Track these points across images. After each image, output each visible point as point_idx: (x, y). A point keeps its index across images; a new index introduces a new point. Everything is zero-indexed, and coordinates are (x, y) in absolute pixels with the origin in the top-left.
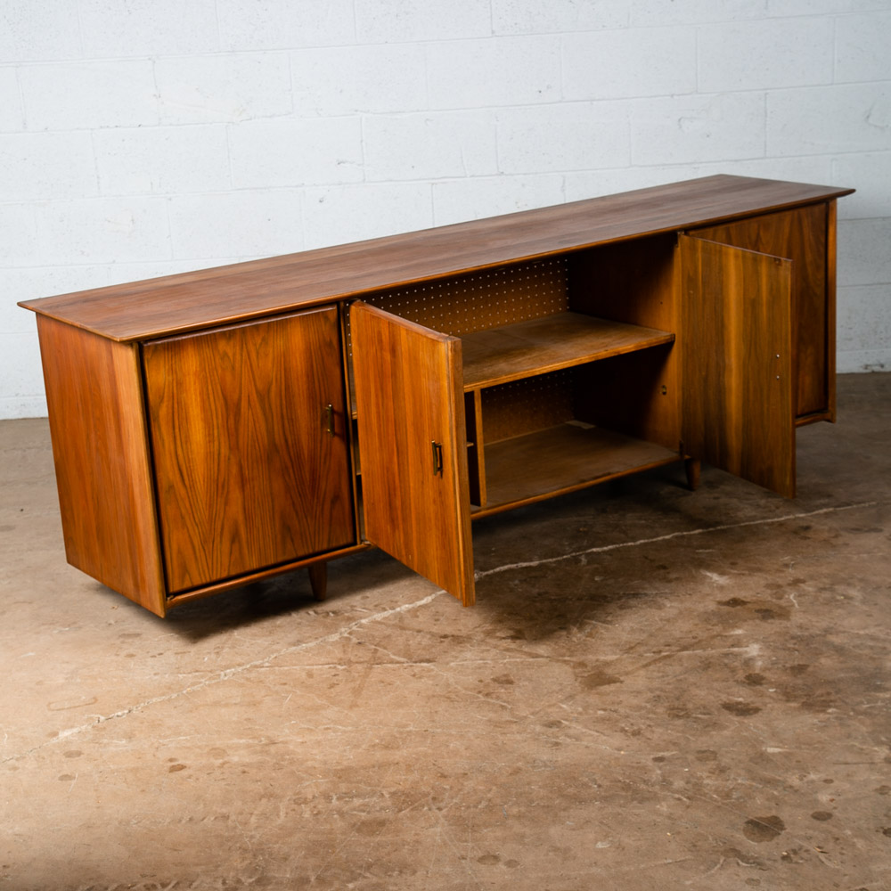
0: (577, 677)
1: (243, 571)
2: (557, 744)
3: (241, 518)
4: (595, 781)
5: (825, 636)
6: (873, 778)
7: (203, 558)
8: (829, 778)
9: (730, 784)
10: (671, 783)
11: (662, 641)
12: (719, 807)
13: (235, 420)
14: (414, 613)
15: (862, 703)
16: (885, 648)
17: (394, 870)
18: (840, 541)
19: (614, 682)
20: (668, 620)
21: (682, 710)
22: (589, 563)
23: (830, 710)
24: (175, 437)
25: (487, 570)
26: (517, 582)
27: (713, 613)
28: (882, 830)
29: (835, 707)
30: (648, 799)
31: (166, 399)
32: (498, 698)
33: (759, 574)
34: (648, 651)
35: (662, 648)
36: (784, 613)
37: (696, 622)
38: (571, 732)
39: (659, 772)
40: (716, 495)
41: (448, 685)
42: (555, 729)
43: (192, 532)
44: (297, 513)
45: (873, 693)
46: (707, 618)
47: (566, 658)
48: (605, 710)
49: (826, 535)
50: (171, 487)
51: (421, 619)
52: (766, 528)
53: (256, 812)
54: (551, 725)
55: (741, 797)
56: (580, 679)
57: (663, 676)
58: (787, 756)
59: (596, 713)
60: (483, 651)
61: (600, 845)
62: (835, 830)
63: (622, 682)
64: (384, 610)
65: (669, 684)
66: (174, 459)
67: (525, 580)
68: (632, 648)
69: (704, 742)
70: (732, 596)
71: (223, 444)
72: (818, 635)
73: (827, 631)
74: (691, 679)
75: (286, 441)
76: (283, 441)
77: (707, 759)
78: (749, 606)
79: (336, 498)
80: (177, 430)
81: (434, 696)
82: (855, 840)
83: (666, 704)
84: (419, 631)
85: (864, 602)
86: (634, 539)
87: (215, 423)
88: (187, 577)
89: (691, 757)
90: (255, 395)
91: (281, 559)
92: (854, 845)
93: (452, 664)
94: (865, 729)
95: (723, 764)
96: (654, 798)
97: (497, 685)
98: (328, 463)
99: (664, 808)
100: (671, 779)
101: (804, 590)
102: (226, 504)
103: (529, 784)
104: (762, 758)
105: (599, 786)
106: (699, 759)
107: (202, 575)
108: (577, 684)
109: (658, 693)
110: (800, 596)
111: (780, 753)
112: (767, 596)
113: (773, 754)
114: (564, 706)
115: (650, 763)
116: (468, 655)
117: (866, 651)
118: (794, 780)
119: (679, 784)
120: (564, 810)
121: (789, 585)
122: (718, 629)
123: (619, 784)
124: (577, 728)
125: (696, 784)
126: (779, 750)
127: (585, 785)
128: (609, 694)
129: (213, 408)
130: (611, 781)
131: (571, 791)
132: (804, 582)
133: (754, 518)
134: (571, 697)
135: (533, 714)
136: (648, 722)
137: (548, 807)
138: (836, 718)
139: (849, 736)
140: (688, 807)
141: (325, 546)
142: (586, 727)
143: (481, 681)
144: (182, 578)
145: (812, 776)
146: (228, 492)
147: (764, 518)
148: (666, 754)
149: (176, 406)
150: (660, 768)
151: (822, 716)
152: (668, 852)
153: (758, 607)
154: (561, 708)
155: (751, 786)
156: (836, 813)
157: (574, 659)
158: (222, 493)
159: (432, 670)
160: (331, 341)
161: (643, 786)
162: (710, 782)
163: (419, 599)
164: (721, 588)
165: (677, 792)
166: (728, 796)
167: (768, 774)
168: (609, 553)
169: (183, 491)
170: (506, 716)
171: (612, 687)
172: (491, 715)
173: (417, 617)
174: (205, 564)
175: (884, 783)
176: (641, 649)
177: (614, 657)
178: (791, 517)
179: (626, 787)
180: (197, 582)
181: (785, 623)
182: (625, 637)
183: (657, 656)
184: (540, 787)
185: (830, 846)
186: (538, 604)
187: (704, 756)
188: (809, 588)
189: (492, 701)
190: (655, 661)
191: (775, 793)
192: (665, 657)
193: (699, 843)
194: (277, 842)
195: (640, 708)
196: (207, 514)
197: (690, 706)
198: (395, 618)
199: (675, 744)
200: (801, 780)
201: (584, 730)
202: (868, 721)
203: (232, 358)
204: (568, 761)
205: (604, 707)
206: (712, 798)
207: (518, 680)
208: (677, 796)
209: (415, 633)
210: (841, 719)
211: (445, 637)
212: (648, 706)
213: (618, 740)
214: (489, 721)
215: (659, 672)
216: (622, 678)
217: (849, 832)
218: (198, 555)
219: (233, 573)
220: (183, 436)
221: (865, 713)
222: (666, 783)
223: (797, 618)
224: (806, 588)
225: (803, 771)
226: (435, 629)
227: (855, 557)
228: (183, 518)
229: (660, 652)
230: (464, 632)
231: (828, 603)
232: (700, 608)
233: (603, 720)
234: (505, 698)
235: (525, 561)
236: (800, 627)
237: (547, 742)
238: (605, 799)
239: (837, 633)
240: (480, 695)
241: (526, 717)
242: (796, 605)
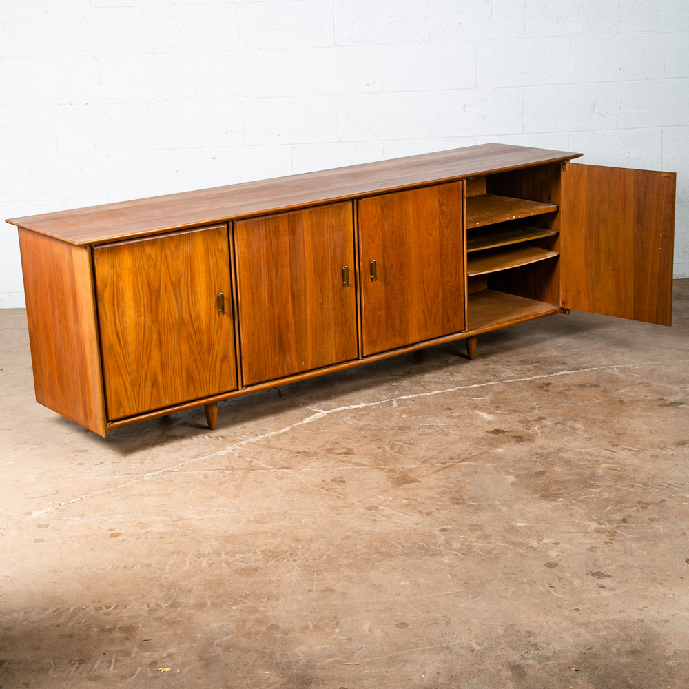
0: (389, 478)
1: (159, 406)
2: (375, 520)
3: (159, 370)
4: (400, 544)
5: (558, 453)
6: (586, 541)
7: (133, 397)
8: (557, 541)
9: (491, 546)
10: (451, 545)
11: (448, 456)
12: (483, 560)
13: (156, 301)
14: (278, 437)
15: (581, 495)
16: (598, 461)
17: (264, 598)
18: (571, 392)
19: (415, 482)
20: (452, 443)
21: (460, 499)
22: (398, 406)
23: (559, 500)
24: (114, 312)
25: (328, 410)
26: (349, 418)
27: (483, 438)
28: (590, 573)
29: (563, 498)
30: (436, 555)
31: (108, 286)
32: (335, 491)
33: (515, 413)
34: (438, 462)
35: (447, 460)
36: (530, 439)
37: (471, 443)
38: (385, 513)
39: (443, 538)
40: (487, 363)
41: (301, 483)
42: (374, 511)
43: (125, 379)
44: (198, 367)
45: (588, 489)
46: (478, 442)
47: (382, 467)
48: (407, 499)
49: (561, 389)
50: (111, 347)
51: (282, 441)
52: (521, 384)
53: (169, 563)
54: (371, 508)
55: (498, 554)
56: (391, 480)
57: (448, 478)
58: (529, 528)
59: (402, 501)
60: (325, 462)
61: (402, 583)
62: (559, 573)
63: (420, 482)
64: (257, 435)
65: (451, 483)
66: (114, 327)
67: (355, 417)
68: (427, 460)
69: (474, 520)
70: (496, 427)
71: (147, 318)
72: (553, 453)
73: (559, 450)
74: (467, 480)
75: (191, 317)
76: (189, 317)
77: (476, 530)
78: (507, 433)
79: (225, 358)
80: (116, 307)
81: (291, 490)
82: (573, 579)
83: (450, 496)
84: (281, 449)
85: (585, 431)
86: (429, 391)
87: (142, 303)
88: (122, 409)
89: (465, 529)
90: (170, 285)
91: (187, 399)
92: (572, 582)
93: (304, 470)
94: (582, 511)
95: (487, 533)
96: (440, 554)
97: (334, 483)
98: (219, 333)
99: (446, 560)
100: (452, 542)
101: (545, 424)
102: (149, 359)
103: (355, 545)
104: (513, 529)
105: (403, 547)
106: (471, 530)
107: (132, 408)
108: (389, 483)
109: (444, 488)
110: (542, 427)
111: (525, 526)
112: (520, 428)
113: (521, 527)
114: (380, 497)
115: (437, 533)
116: (315, 464)
117: (585, 463)
118: (534, 543)
119: (456, 545)
120: (379, 561)
121: (535, 420)
122: (486, 448)
123: (417, 546)
124: (388, 511)
125: (468, 545)
126: (525, 524)
127: (394, 546)
128: (410, 489)
129: (141, 292)
130: (411, 544)
131: (384, 549)
132: (545, 419)
133: (512, 378)
134: (385, 491)
135: (358, 502)
136: (437, 507)
137: (368, 559)
138: (564, 504)
139: (571, 516)
140: (462, 559)
141: (216, 391)
142: (395, 510)
143: (324, 481)
144: (118, 410)
145: (546, 541)
146: (150, 351)
147: (520, 378)
148: (448, 527)
149: (115, 290)
150: (444, 536)
151: (554, 503)
152: (448, 587)
153: (513, 435)
154: (378, 498)
155: (505, 547)
156: (561, 563)
157: (387, 467)
158: (146, 352)
159: (290, 474)
160: (222, 249)
161: (432, 547)
162: (478, 544)
163: (281, 428)
164: (489, 422)
165: (455, 550)
166: (489, 553)
167: (516, 539)
168: (413, 400)
169: (119, 350)
170: (341, 503)
171: (413, 485)
172: (331, 502)
173: (280, 440)
174: (134, 401)
175: (593, 545)
176: (433, 461)
177: (415, 466)
178: (538, 377)
179: (421, 547)
180: (128, 413)
181: (531, 445)
182: (422, 453)
183: (444, 466)
184: (363, 547)
185: (556, 583)
186: (363, 432)
187: (474, 528)
188: (548, 422)
189: (331, 493)
190: (443, 469)
191: (521, 551)
192: (449, 466)
193: (469, 582)
194: (184, 581)
195: (432, 498)
196: (136, 366)
197: (465, 497)
198: (265, 441)
199: (454, 521)
200: (539, 542)
201: (393, 512)
202: (584, 506)
203: (154, 259)
204: (382, 531)
205: (408, 497)
206: (478, 554)
207: (349, 480)
208: (455, 553)
209: (279, 450)
210: (567, 505)
211: (299, 453)
212: (437, 497)
213: (416, 518)
214: (329, 506)
215: (445, 475)
216: (420, 480)
217: (569, 575)
218: (129, 394)
219: (153, 408)
220: (120, 312)
221: (582, 501)
222: (448, 545)
223: (539, 442)
224: (546, 422)
225: (540, 537)
226: (292, 448)
227: (580, 403)
228: (119, 368)
229: (446, 463)
230: (312, 450)
231: (560, 432)
232: (474, 435)
233: (407, 505)
234: (340, 491)
235: (355, 404)
236: (542, 447)
237: (368, 519)
238: (407, 554)
239: (566, 451)
240: (323, 490)
241: (354, 504)
242: (539, 433)
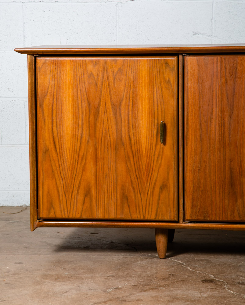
1: (91, 217)
3: (93, 182)
7: (65, 201)
13: (95, 117)
24: (52, 120)
31: (49, 94)
43: (58, 182)
44: (134, 189)
50: (47, 150)
66: (51, 133)
71: (84, 132)
75: (130, 139)
76: (127, 139)
79: (164, 186)
80: (54, 116)
87: (81, 117)
88: (52, 210)
90: (110, 105)
91: (119, 217)
98: (160, 161)
102: (84, 169)
107: (63, 212)
129: (80, 106)
141: (153, 217)
144: (49, 210)
146: (85, 163)
149: (55, 100)
158: (81, 163)
169: (54, 155)
174: (65, 205)
180: (59, 216)
196: (70, 174)
203: (96, 77)
218: (61, 198)
219: (84, 217)
220: (58, 120)
228: (53, 172)
